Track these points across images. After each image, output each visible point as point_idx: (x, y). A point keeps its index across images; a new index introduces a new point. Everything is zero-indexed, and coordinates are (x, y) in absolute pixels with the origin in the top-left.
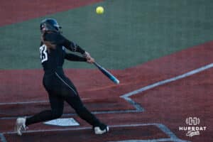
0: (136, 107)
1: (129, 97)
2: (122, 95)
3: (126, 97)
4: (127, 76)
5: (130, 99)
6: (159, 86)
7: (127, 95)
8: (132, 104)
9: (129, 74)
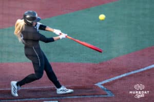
0: (108, 92)
1: (102, 85)
2: (96, 83)
3: (99, 85)
4: (100, 68)
5: (102, 87)
6: (126, 76)
7: (101, 83)
8: (105, 90)
9: (101, 67)
